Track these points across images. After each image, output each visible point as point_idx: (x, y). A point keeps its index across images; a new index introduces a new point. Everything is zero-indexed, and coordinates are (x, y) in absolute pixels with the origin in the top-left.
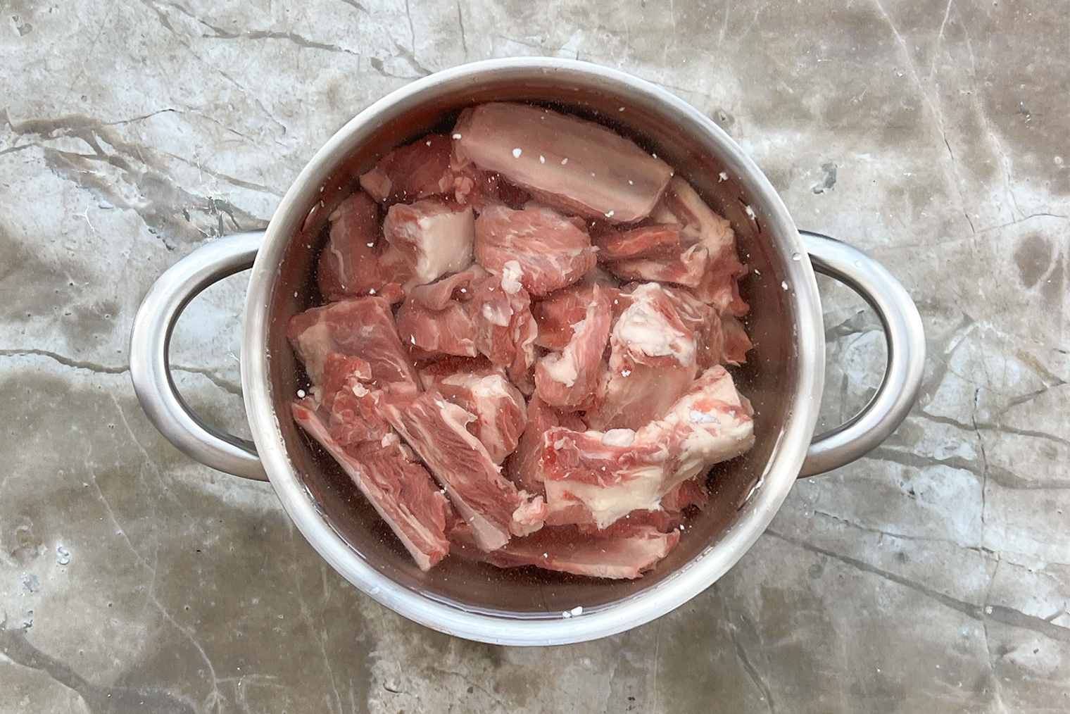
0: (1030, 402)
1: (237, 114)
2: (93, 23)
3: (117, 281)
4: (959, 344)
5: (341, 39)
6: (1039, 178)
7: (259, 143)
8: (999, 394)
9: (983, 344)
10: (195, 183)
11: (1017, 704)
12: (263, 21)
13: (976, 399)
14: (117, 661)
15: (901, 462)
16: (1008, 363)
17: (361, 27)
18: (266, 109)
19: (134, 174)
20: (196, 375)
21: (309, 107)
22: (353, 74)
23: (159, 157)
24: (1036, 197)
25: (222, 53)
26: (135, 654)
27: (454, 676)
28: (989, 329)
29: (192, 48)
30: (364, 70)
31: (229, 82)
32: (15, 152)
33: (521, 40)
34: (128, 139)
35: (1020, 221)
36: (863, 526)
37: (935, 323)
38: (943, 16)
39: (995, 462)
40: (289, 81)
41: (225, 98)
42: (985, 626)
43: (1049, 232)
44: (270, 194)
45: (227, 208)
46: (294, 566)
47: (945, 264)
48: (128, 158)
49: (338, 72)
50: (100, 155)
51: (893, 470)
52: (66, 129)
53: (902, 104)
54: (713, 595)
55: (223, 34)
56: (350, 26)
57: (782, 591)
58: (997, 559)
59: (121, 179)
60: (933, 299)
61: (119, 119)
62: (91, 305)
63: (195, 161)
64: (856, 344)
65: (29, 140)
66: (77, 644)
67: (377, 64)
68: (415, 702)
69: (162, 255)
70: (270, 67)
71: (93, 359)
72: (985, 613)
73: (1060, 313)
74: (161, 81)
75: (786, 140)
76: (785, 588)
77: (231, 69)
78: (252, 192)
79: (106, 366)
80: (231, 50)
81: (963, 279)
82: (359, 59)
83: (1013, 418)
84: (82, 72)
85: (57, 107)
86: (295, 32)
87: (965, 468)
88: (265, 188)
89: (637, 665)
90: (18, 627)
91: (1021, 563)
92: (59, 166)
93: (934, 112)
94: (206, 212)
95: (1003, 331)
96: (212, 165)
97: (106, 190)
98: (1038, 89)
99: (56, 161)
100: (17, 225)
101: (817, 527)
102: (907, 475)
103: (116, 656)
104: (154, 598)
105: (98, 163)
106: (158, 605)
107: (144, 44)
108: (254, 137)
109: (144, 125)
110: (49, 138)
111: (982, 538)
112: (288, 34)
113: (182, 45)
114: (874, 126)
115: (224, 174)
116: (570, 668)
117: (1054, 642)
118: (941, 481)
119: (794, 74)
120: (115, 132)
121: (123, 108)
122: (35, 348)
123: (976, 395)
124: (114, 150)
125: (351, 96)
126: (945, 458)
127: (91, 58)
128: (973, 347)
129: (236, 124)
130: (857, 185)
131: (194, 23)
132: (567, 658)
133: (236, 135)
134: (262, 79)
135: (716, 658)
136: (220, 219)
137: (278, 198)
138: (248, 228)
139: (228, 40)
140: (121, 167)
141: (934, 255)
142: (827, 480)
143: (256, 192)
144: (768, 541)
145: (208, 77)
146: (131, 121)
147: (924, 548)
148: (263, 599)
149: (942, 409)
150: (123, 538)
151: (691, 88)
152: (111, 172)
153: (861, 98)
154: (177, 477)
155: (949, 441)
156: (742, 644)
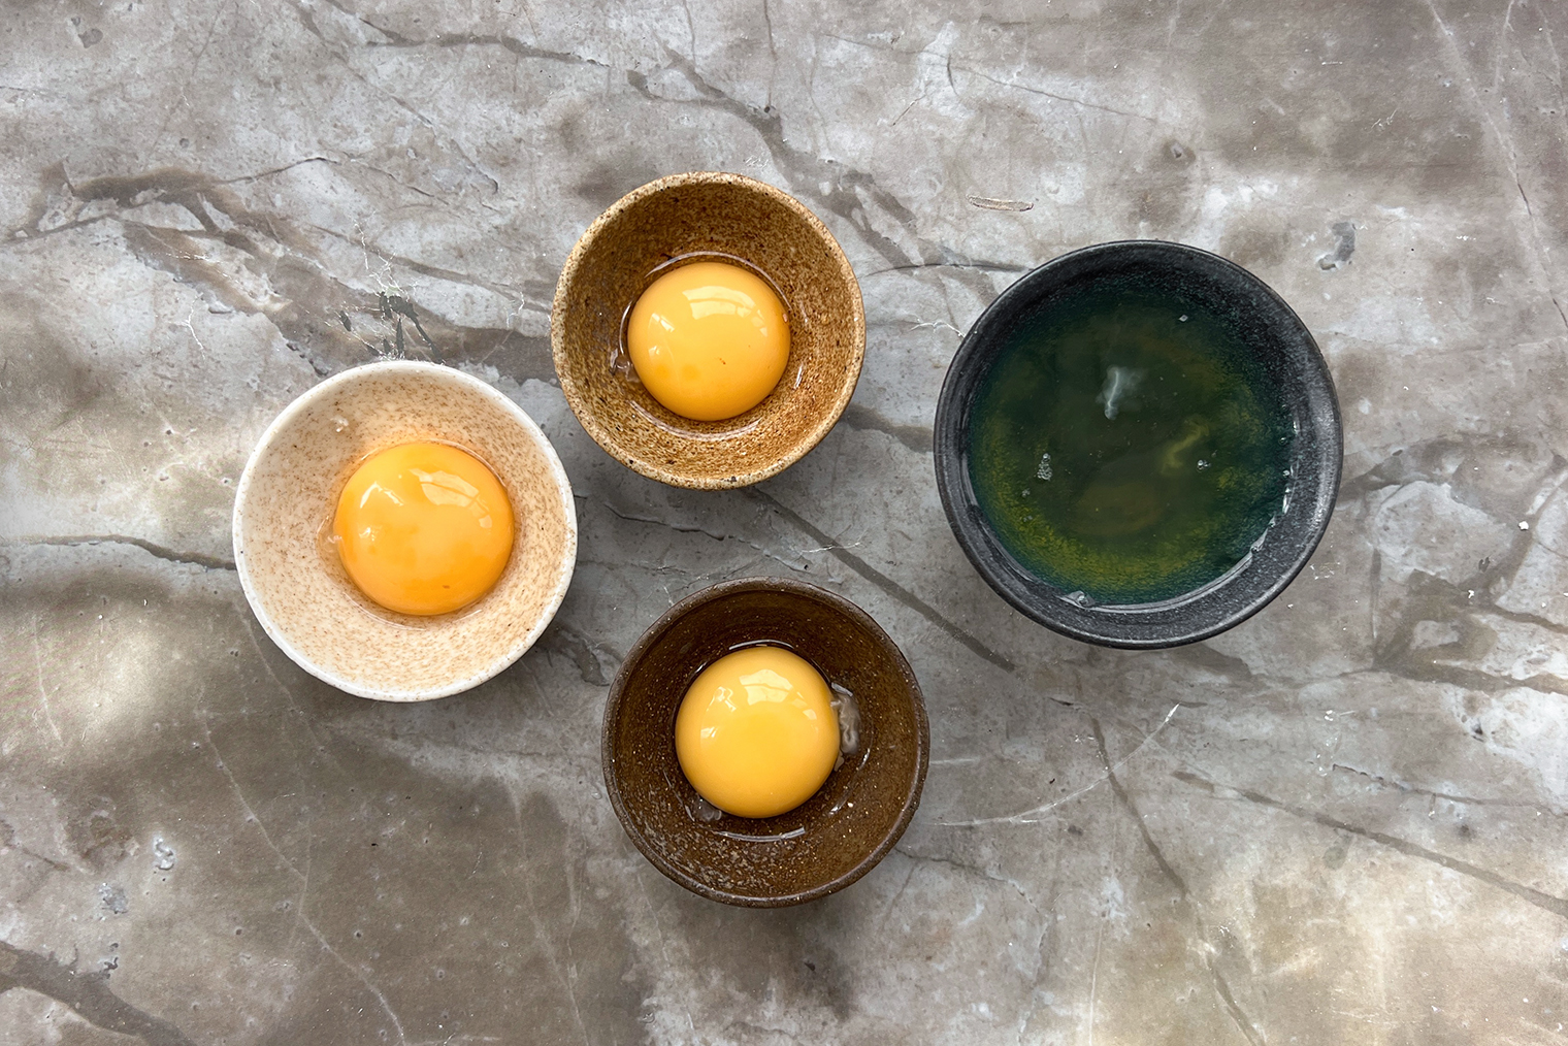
1: (423, 164)
2: (197, 27)
3: (239, 426)
4: (1549, 500)
7: (457, 208)
10: (359, 272)
12: (461, 19)
14: (251, 1020)
15: (1461, 684)
17: (613, 24)
18: (466, 154)
19: (264, 260)
21: (534, 150)
22: (601, 98)
23: (302, 232)
26: (279, 1007)
27: (777, 1035)
29: (351, 64)
30: (618, 91)
31: (409, 113)
32: (79, 229)
33: (861, 39)
34: (253, 206)
36: (1405, 785)
37: (1510, 468)
40: (501, 113)
41: (403, 137)
44: (475, 285)
45: (408, 308)
46: (523, 866)
47: (1525, 376)
48: (254, 235)
49: (577, 94)
50: (211, 230)
51: (1452, 698)
52: (157, 190)
53: (1452, 130)
54: (1178, 899)
55: (398, 40)
56: (595, 24)
59: (244, 267)
60: (1508, 429)
61: (239, 174)
63: (357, 236)
64: (1391, 503)
65: (100, 209)
66: (189, 993)
67: (637, 81)
70: (472, 89)
74: (304, 116)
75: (1276, 186)
76: (1290, 883)
77: (413, 95)
78: (447, 284)
80: (412, 64)
82: (609, 74)
84: (181, 102)
85: (142, 156)
88: (468, 277)
89: (1062, 1012)
90: (97, 970)
92: (147, 249)
93: (1501, 142)
94: (376, 316)
96: (384, 243)
97: (221, 286)
99: (142, 241)
100: (83, 342)
101: (1338, 790)
102: (1471, 706)
103: (250, 1013)
104: (307, 921)
105: (204, 243)
106: (314, 930)
107: (275, 57)
108: (450, 199)
109: (279, 183)
110: (130, 206)
112: (499, 38)
113: (336, 59)
114: (1409, 165)
115: (403, 256)
116: (957, 1020)
119: (1287, 86)
122: (114, 533)
127: (194, 81)
129: (421, 178)
130: (1387, 256)
132: (952, 1004)
133: (421, 195)
134: (459, 109)
135: (1186, 997)
136: (398, 327)
137: (487, 293)
138: (442, 340)
139: (407, 49)
140: (243, 248)
141: (1508, 363)
142: (1353, 716)
143: (454, 284)
144: (1262, 813)
145: (376, 107)
146: (257, 177)
147: (1501, 817)
148: (476, 917)
149: (1525, 601)
150: (257, 826)
151: (1128, 109)
152: (227, 256)
153: (1389, 120)
154: (339, 729)
155: (1534, 650)
156: (1225, 975)
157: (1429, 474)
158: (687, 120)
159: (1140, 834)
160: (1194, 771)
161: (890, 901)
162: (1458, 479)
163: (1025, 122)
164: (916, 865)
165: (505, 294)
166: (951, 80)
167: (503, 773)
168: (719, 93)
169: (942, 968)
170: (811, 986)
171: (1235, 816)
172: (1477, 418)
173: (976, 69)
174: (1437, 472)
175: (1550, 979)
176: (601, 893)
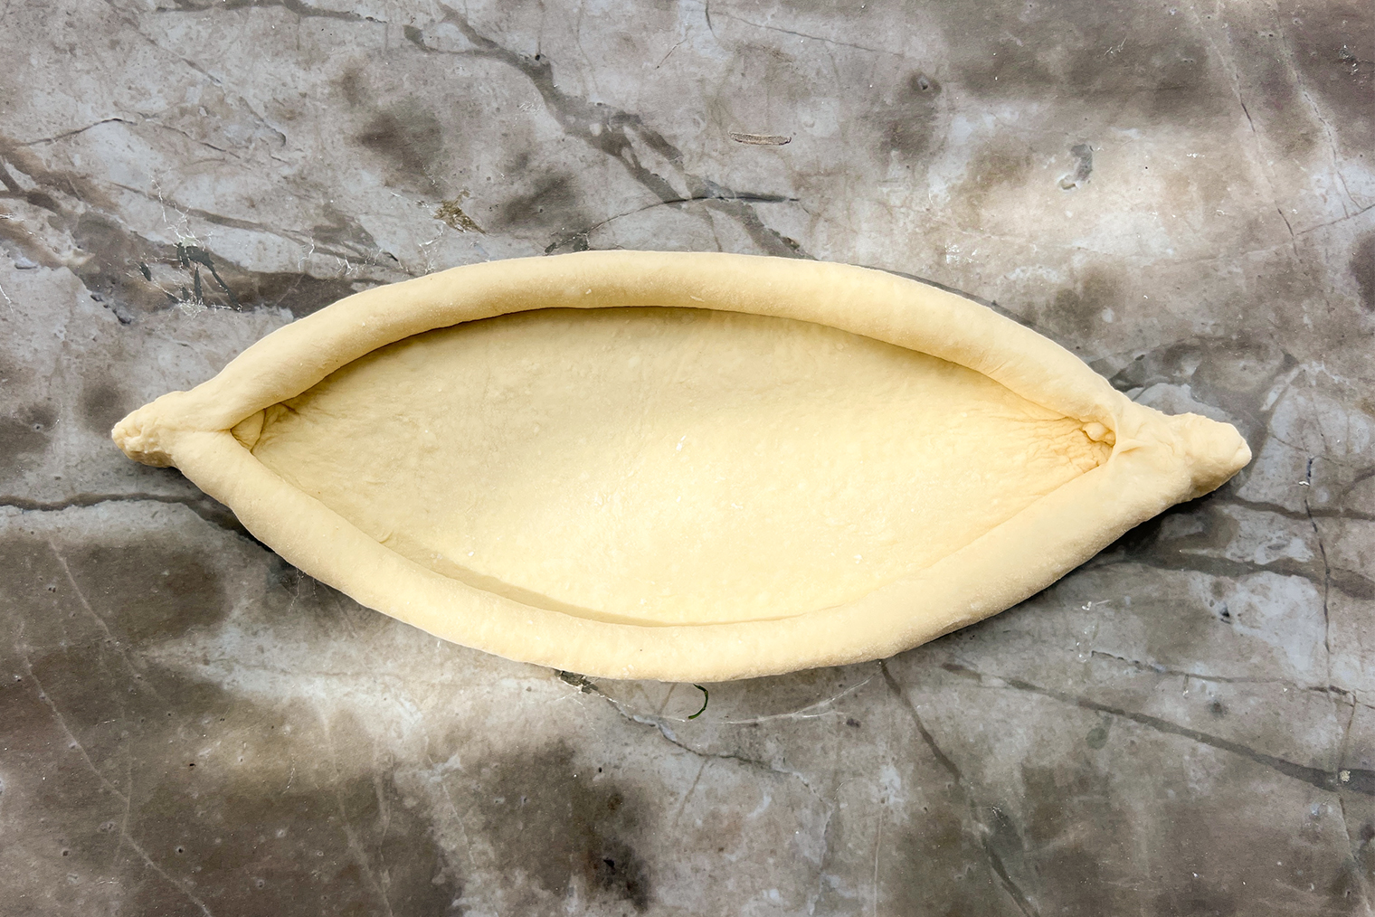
1: (214, 121)
3: (48, 375)
4: (1281, 396)
5: (359, 2)
7: (248, 161)
8: (1341, 465)
9: (1314, 395)
10: (157, 225)
13: (1309, 475)
15: (1210, 572)
16: (1352, 419)
18: (254, 110)
19: (67, 217)
20: (174, 506)
21: (318, 103)
22: (380, 52)
23: (103, 190)
25: (186, 34)
28: (1321, 372)
29: (142, 29)
30: (394, 45)
31: (199, 73)
34: (53, 166)
35: (1356, 214)
36: (1160, 668)
37: (1244, 368)
39: (1339, 564)
40: (286, 70)
41: (195, 97)
42: (1341, 800)
44: (267, 233)
45: (205, 257)
46: (335, 779)
47: (1254, 281)
48: (56, 194)
49: (358, 49)
50: (14, 190)
51: (1200, 584)
53: (1178, 55)
54: (952, 783)
55: (186, 5)
57: (1051, 771)
58: (1352, 702)
59: (47, 225)
60: (1241, 332)
61: (39, 136)
62: (12, 412)
63: (155, 192)
66: (21, 913)
67: (413, 35)
69: (114, 332)
70: (258, 49)
71: (22, 493)
72: (1339, 781)
74: (99, 80)
75: (1017, 113)
76: (1055, 765)
77: (202, 56)
78: (239, 231)
79: (40, 500)
80: (200, 28)
81: (1280, 302)
82: (387, 29)
83: (1362, 498)
87: (1299, 574)
88: (261, 225)
89: (848, 894)
93: (1225, 65)
94: (174, 265)
95: (1341, 374)
96: (180, 197)
97: (26, 243)
98: (1366, 26)
101: (1097, 675)
102: (1218, 590)
104: (130, 839)
105: (11, 203)
106: (137, 848)
107: (70, 25)
108: (241, 153)
109: (77, 144)
111: (1329, 675)
113: (127, 25)
114: (1140, 89)
115: (198, 208)
116: (750, 906)
119: (1023, 19)
120: (34, 157)
121: (44, 120)
123: (1309, 467)
124: (34, 183)
125: (380, 85)
126: (1269, 561)
128: (1301, 400)
129: (213, 134)
130: (1122, 175)
132: (744, 891)
133: (213, 150)
134: (247, 68)
135: (963, 876)
136: (196, 275)
137: (279, 240)
138: (238, 286)
139: (195, 14)
140: (46, 207)
141: (1239, 270)
142: (1108, 605)
143: (247, 232)
144: (1028, 700)
145: (168, 69)
146: (56, 139)
147: (1249, 694)
148: (291, 829)
149: (1263, 491)
150: (79, 753)
151: (876, 46)
152: (32, 215)
153: (1120, 47)
154: (154, 658)
155: (1274, 536)
156: (999, 851)
157: (1170, 376)
158: (463, 70)
159: (914, 725)
160: (962, 663)
161: (682, 798)
162: (1196, 380)
163: (780, 61)
164: (706, 762)
165: (295, 240)
166: (709, 25)
167: (311, 692)
168: (491, 44)
169: (733, 858)
170: (610, 882)
171: (1003, 703)
172: (1212, 322)
173: (733, 12)
174: (1177, 374)
175: (1303, 843)
176: (410, 803)
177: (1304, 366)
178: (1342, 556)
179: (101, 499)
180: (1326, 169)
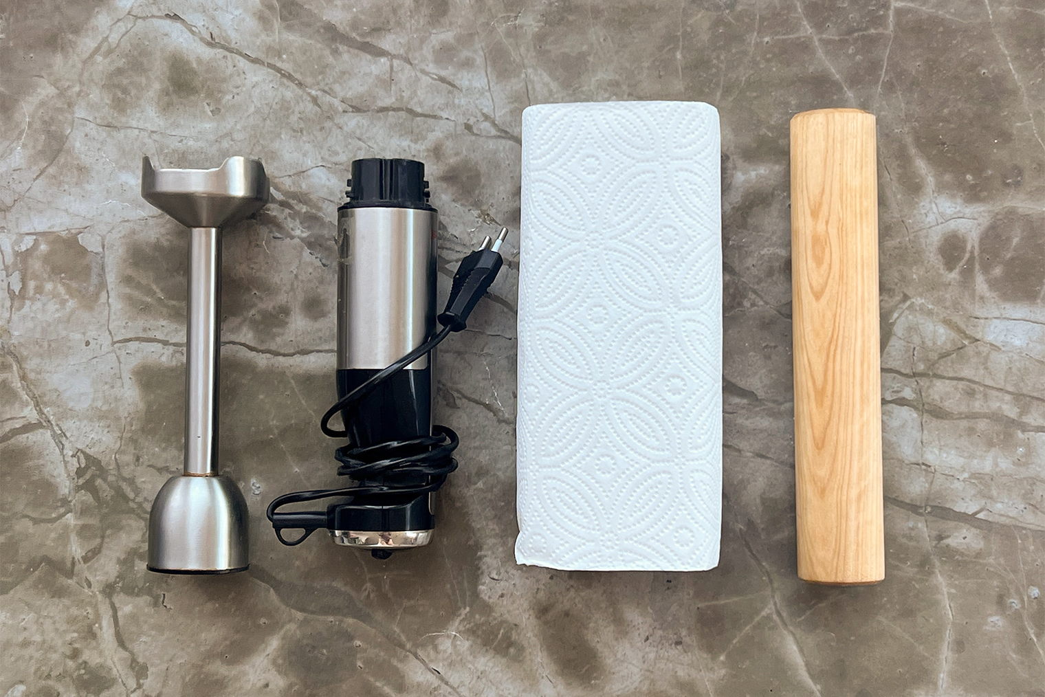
0: (954, 356)
5: (442, 110)
6: (955, 192)
8: (931, 351)
9: (918, 315)
11: (952, 577)
13: (914, 355)
16: (937, 327)
24: (954, 205)
25: (357, 124)
28: (922, 303)
35: (942, 223)
38: (880, 75)
39: (929, 401)
42: (926, 520)
43: (963, 231)
57: (776, 500)
58: (934, 471)
62: (270, 308)
68: (512, 587)
69: (319, 270)
71: (273, 347)
72: (926, 511)
73: (974, 290)
79: (282, 351)
83: (942, 368)
86: (409, 107)
87: (908, 406)
91: (951, 474)
95: (933, 304)
98: (952, 126)
111: (922, 457)
117: (978, 531)
118: (890, 416)
120: (283, 184)
123: (913, 352)
124: (283, 196)
125: (451, 152)
126: (893, 399)
128: (910, 317)
131: (336, 102)
177: (913, 300)
178: (931, 397)
179: (312, 352)
180: (928, 200)
